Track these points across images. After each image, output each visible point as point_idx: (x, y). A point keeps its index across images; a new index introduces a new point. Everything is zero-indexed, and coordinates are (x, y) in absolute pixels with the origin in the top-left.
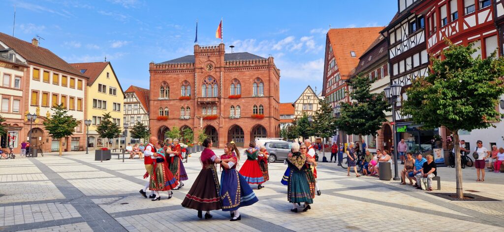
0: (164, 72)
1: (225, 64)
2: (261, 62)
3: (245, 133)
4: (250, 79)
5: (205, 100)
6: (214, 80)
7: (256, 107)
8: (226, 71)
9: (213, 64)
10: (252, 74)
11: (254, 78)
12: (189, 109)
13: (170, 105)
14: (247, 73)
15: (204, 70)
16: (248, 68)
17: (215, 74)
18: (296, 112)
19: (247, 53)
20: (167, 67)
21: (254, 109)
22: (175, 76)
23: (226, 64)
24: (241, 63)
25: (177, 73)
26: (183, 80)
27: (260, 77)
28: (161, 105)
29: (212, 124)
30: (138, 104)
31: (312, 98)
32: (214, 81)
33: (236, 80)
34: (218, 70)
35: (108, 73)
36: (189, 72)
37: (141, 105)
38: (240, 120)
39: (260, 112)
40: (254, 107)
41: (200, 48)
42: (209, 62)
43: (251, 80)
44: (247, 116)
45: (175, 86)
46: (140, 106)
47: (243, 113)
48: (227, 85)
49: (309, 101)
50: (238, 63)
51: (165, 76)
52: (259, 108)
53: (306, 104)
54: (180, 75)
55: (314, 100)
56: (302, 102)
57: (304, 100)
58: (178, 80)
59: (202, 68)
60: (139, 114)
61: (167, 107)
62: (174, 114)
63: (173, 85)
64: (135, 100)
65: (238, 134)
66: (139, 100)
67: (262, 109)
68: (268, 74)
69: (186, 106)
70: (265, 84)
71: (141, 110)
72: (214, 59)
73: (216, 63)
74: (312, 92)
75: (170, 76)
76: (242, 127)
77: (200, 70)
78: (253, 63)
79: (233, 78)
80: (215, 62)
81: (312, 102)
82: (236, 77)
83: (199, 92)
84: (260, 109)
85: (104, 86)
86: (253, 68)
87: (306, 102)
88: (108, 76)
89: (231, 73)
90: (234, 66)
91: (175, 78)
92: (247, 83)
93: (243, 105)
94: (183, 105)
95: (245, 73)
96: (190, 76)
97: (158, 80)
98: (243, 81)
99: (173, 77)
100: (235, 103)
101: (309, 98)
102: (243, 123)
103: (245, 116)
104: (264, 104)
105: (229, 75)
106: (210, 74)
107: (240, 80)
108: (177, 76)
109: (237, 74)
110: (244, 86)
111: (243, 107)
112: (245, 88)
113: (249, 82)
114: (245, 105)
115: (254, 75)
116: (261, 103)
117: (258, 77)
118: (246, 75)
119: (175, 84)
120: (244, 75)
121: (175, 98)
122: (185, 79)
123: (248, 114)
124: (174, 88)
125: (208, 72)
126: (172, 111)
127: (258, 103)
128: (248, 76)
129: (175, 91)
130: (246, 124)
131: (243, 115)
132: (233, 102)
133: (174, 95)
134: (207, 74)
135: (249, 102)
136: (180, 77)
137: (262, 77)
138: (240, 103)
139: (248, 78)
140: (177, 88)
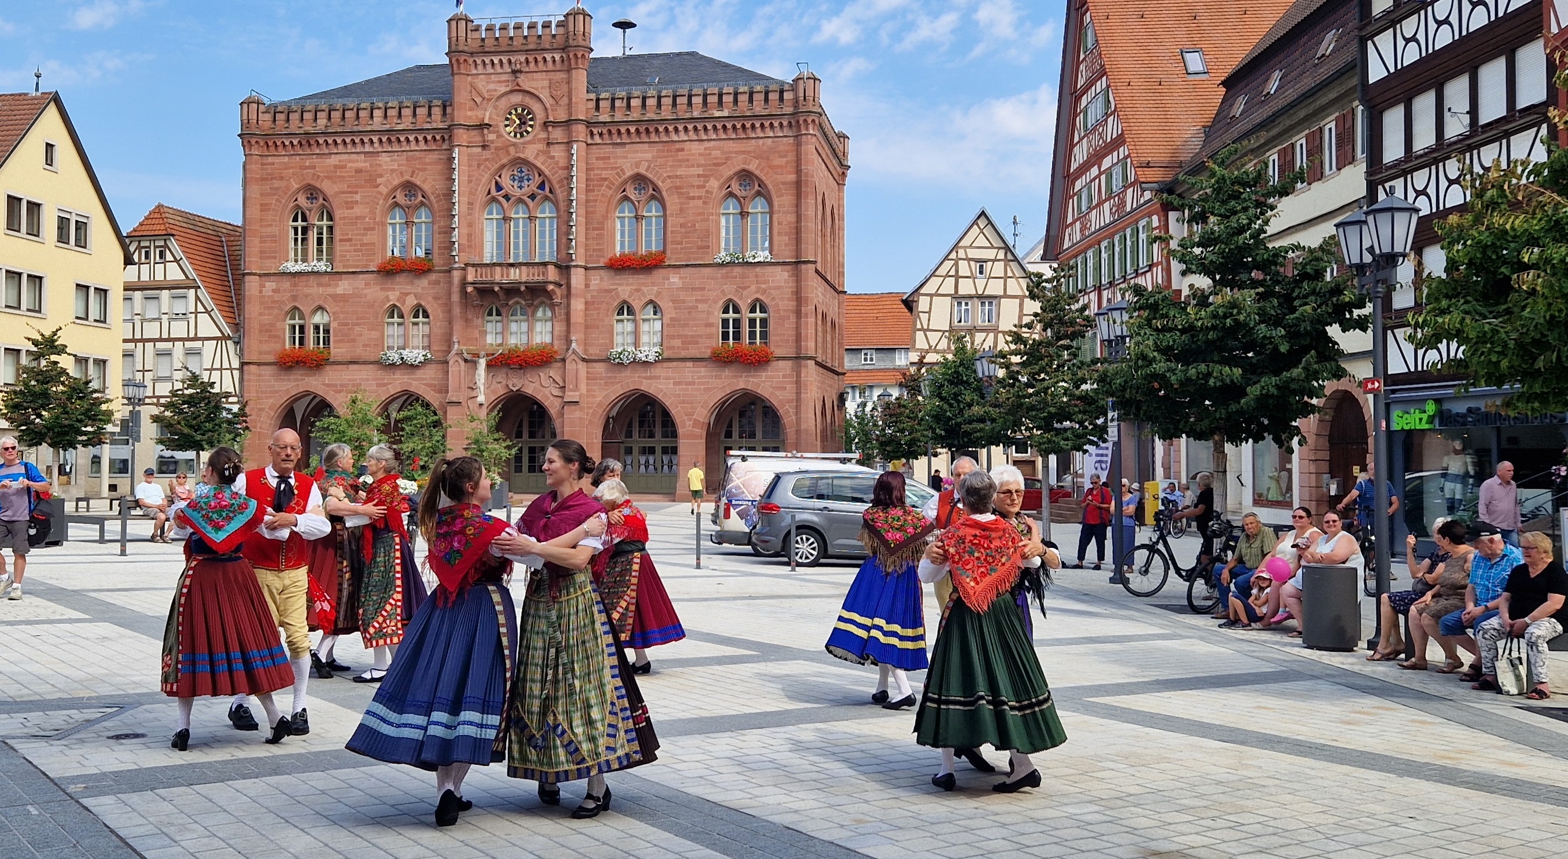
0: (308, 140)
1: (592, 104)
2: (759, 98)
3: (681, 431)
4: (706, 177)
5: (498, 276)
6: (538, 180)
7: (736, 310)
8: (597, 139)
9: (536, 108)
10: (716, 153)
11: (728, 171)
12: (426, 315)
13: (335, 297)
14: (696, 148)
15: (492, 137)
16: (701, 125)
17: (546, 153)
18: (920, 335)
19: (693, 54)
20: (322, 121)
21: (725, 322)
22: (361, 162)
23: (597, 108)
24: (667, 102)
25: (368, 148)
26: (396, 182)
27: (753, 167)
28: (294, 298)
29: (530, 390)
30: (192, 291)
31: (998, 269)
32: (541, 186)
33: (640, 180)
34: (558, 134)
35: (49, 147)
36: (422, 145)
37: (203, 293)
38: (658, 371)
39: (752, 335)
40: (726, 311)
41: (477, 29)
42: (516, 98)
43: (714, 184)
44: (693, 352)
45: (358, 211)
46: (197, 298)
47: (673, 337)
48: (600, 209)
49: (981, 283)
50: (651, 102)
51: (315, 160)
52: (746, 315)
53: (971, 297)
54: (384, 158)
55: (1006, 278)
56: (949, 287)
57: (957, 277)
58: (372, 181)
59: (482, 126)
60: (196, 339)
61: (320, 308)
62: (354, 341)
63: (350, 205)
64: (174, 273)
65: (652, 435)
66: (193, 275)
67: (764, 322)
68: (791, 157)
69: (411, 301)
70: (776, 204)
71: (203, 318)
72: (537, 83)
73: (548, 102)
74: (997, 243)
75: (334, 160)
76: (668, 402)
77: (475, 136)
78: (720, 102)
79: (629, 173)
80: (544, 95)
81: (995, 288)
82: (642, 171)
83: (470, 235)
84: (752, 322)
85: (34, 207)
86: (722, 126)
87: (966, 288)
88: (49, 160)
89: (619, 150)
90: (635, 115)
91: (359, 171)
92: (693, 198)
93: (674, 301)
94: (398, 300)
95: (682, 150)
96: (428, 164)
97: (281, 178)
98: (677, 188)
99: (349, 165)
100: (638, 290)
101: (981, 272)
102: (671, 386)
103: (683, 354)
104: (773, 299)
105: (612, 161)
106: (522, 156)
107: (663, 182)
108: (368, 164)
109: (648, 156)
110: (681, 210)
111: (675, 308)
112: (682, 220)
113: (702, 192)
114: (684, 301)
115: (727, 159)
116: (757, 292)
117: (746, 167)
118: (688, 160)
119: (358, 197)
120: (680, 161)
121: (357, 267)
122: (407, 177)
123: (697, 343)
124: (357, 218)
125: (514, 145)
126: (347, 324)
127: (745, 293)
128: (699, 166)
129: (357, 235)
130: (687, 390)
131: (673, 348)
132: (629, 288)
133: (355, 251)
134: (508, 154)
135: (703, 289)
136: (380, 165)
137: (761, 171)
138: (659, 293)
139: (699, 176)
140: (367, 220)
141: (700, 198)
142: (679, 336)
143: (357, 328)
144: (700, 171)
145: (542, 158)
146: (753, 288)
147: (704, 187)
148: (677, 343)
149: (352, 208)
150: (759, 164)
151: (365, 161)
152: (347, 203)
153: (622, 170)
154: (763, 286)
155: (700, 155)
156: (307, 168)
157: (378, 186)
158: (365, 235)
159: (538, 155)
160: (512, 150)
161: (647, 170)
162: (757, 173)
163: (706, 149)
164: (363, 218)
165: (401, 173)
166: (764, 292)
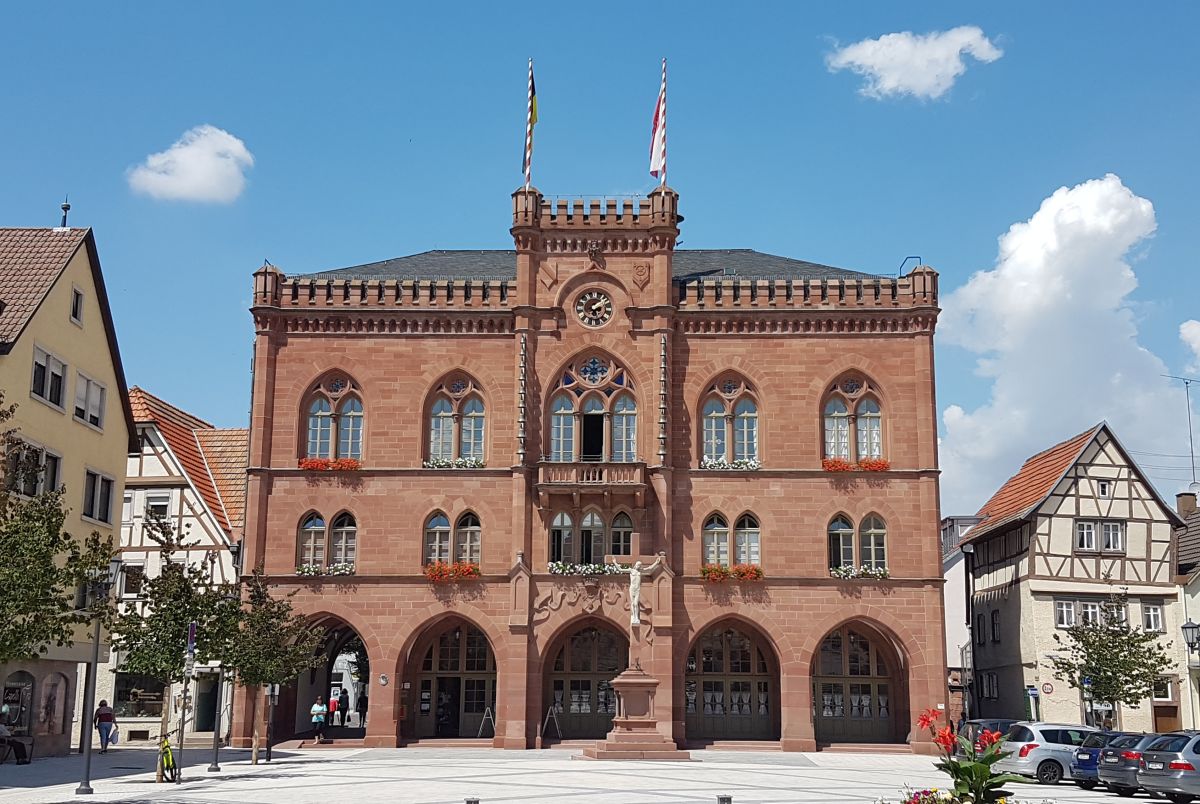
0: (337, 322)
1: (676, 294)
2: (868, 292)
3: (784, 665)
4: (810, 375)
9: (616, 293)
10: (820, 351)
11: (835, 371)
13: (365, 500)
14: (796, 344)
15: (563, 323)
16: (802, 319)
18: (1039, 560)
19: (750, 251)
20: (355, 297)
22: (402, 346)
23: (683, 297)
25: (411, 331)
26: (444, 369)
27: (863, 366)
28: (312, 500)
30: (177, 492)
31: (1122, 489)
32: (619, 379)
33: (731, 377)
34: (640, 323)
35: (78, 296)
37: (192, 495)
41: (548, 205)
42: (592, 282)
44: (799, 572)
45: (396, 401)
47: (775, 553)
48: (687, 406)
49: (1104, 504)
51: (344, 342)
52: (858, 530)
53: (1094, 520)
54: (430, 343)
55: (1130, 499)
56: (1069, 507)
57: (1078, 497)
58: (414, 366)
59: (552, 310)
60: (180, 547)
62: (386, 551)
63: (387, 394)
66: (182, 471)
68: (907, 357)
69: (459, 507)
70: (891, 407)
72: (617, 266)
74: (1120, 461)
75: (368, 343)
76: (770, 629)
77: (542, 321)
78: (824, 295)
79: (719, 368)
81: (1120, 510)
82: (735, 366)
83: (535, 431)
84: (867, 538)
86: (827, 322)
87: (1088, 509)
88: (75, 314)
89: (707, 344)
90: (726, 306)
91: (398, 355)
92: (795, 398)
93: (775, 513)
94: (444, 504)
95: (782, 345)
96: (483, 351)
97: (302, 361)
98: (776, 386)
99: (386, 349)
100: (732, 499)
101: (1104, 493)
102: (774, 611)
103: (788, 573)
104: (892, 513)
105: (700, 354)
106: (598, 345)
107: (759, 379)
108: (410, 349)
109: (742, 350)
110: (781, 410)
111: (777, 521)
112: (783, 422)
113: (805, 392)
114: (786, 513)
115: (833, 356)
116: (873, 505)
117: (856, 366)
118: (788, 356)
119: (396, 386)
120: (779, 356)
121: (394, 465)
122: (457, 364)
123: (803, 561)
124: (395, 409)
125: (589, 332)
126: (379, 532)
127: (859, 504)
128: (800, 363)
129: (395, 428)
130: (793, 615)
131: (776, 566)
132: (721, 496)
133: (392, 446)
134: (582, 341)
135: (809, 499)
136: (426, 350)
137: (873, 371)
138: (757, 503)
139: (801, 374)
140: (408, 411)
141: (803, 398)
142: (783, 553)
143: (391, 537)
144: (803, 368)
145: (621, 348)
146: (868, 500)
147: (808, 386)
148: (780, 560)
149: (390, 398)
150: (870, 364)
151: (406, 345)
152: (383, 391)
153: (712, 365)
154: (880, 498)
155: (803, 351)
156: (334, 350)
157: (422, 373)
158: (406, 428)
159: (617, 344)
160: (587, 338)
161: (740, 366)
162: (868, 372)
163: (808, 345)
164: (401, 409)
165: (451, 360)
166: (881, 505)
